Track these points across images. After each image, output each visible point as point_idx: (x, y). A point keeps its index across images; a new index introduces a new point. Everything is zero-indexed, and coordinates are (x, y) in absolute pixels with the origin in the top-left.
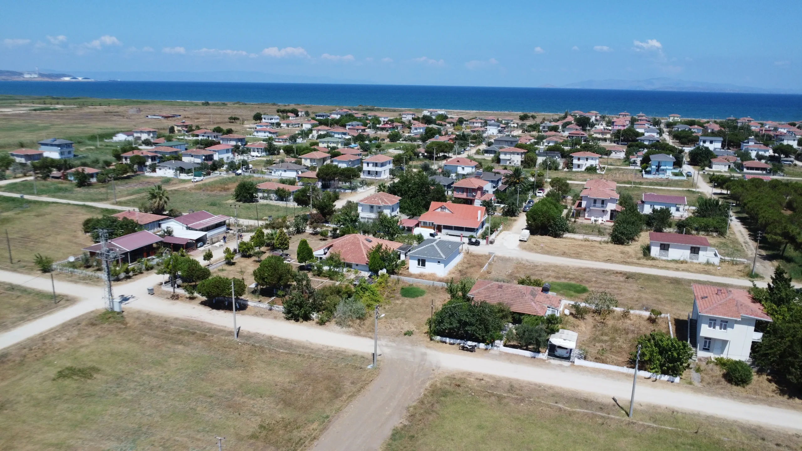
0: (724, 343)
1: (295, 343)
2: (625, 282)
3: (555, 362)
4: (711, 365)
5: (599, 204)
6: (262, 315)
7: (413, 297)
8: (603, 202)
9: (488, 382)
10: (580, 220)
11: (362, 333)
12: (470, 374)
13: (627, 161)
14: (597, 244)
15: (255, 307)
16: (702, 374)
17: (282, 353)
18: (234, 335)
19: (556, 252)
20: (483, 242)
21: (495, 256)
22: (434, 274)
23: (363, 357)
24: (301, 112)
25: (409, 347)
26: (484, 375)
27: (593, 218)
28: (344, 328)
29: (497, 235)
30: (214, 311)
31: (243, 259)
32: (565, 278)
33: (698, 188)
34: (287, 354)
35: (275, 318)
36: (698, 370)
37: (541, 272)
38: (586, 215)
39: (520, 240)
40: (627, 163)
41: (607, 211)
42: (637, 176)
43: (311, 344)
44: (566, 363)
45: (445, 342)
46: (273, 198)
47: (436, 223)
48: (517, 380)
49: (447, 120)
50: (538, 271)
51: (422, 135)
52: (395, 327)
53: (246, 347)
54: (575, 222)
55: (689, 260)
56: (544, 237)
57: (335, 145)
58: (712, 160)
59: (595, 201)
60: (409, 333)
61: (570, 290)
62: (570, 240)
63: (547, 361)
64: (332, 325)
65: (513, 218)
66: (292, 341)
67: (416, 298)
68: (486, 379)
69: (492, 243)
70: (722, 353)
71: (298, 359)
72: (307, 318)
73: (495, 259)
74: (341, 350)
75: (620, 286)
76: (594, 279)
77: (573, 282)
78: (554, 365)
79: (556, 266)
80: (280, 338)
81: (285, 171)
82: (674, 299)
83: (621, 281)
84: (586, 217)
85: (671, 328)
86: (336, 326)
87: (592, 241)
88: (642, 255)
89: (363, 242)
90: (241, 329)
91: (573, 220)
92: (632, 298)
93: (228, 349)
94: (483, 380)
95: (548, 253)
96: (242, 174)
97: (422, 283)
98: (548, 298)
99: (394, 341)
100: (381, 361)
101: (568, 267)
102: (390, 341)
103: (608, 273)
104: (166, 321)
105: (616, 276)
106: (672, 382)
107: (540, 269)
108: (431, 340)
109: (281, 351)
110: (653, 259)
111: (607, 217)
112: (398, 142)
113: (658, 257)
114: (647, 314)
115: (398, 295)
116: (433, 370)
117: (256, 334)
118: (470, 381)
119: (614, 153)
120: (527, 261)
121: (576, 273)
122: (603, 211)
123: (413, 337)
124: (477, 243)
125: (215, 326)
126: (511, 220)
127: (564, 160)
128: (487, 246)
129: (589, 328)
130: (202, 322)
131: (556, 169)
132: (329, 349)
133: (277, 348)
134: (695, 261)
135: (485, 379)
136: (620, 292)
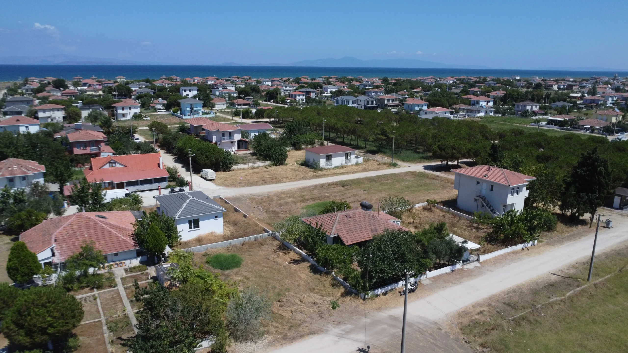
5: (227, 137)
8: (230, 134)
9: (488, 311)
12: (466, 313)
14: (264, 169)
19: (257, 182)
20: (186, 189)
22: (212, 233)
25: (367, 320)
37: (283, 201)
39: (209, 180)
41: (235, 141)
44: (475, 264)
47: (115, 182)
48: (495, 296)
50: (277, 200)
55: (346, 164)
58: (212, 102)
59: (223, 134)
60: (336, 305)
63: (467, 269)
83: (345, 190)
87: (258, 167)
94: (481, 312)
95: (251, 184)
103: (325, 187)
105: (334, 187)
106: (534, 246)
108: (364, 299)
111: (236, 147)
113: (325, 167)
115: (217, 271)
116: (439, 329)
120: (253, 195)
121: (305, 193)
122: (232, 142)
123: (344, 306)
127: (107, 111)
134: (349, 164)
136: (363, 198)
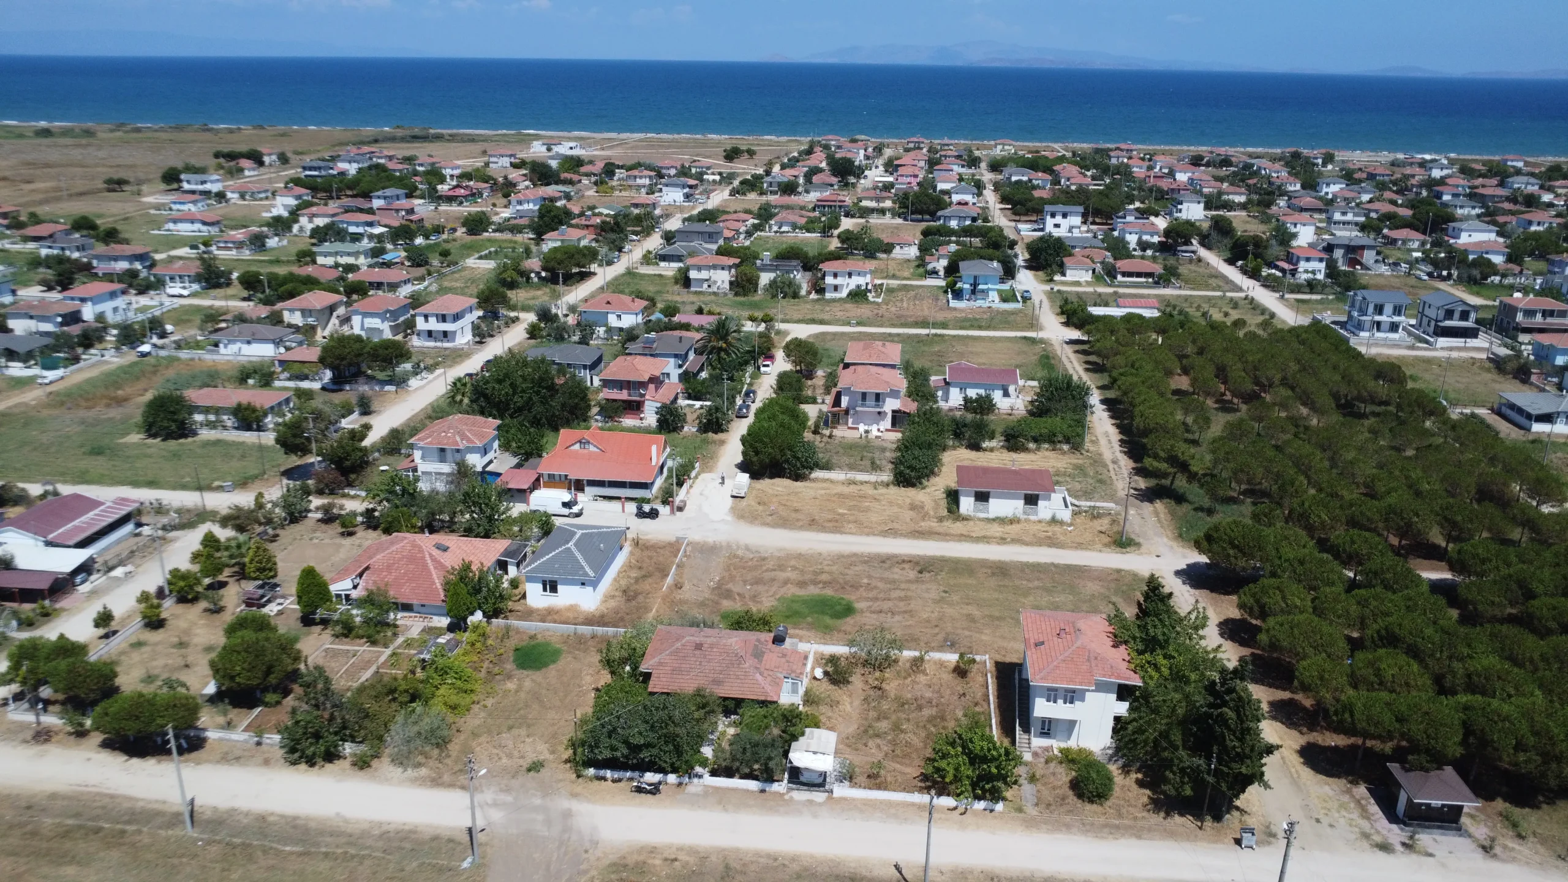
0: (1071, 724)
1: (313, 825)
2: (917, 581)
3: (801, 795)
4: (1052, 765)
5: (870, 401)
6: (238, 759)
7: (539, 668)
8: (878, 397)
9: (687, 863)
10: (840, 432)
11: (446, 778)
12: (653, 850)
13: (921, 266)
14: (870, 491)
15: (221, 740)
16: (1039, 786)
17: (292, 853)
18: (183, 822)
19: (798, 520)
20: (664, 510)
21: (688, 545)
22: (576, 605)
23: (451, 840)
24: (270, 155)
25: (538, 801)
26: (678, 849)
27: (862, 428)
28: (410, 771)
29: (691, 487)
30: (135, 761)
31: (181, 608)
32: (815, 583)
33: (1041, 329)
34: (300, 854)
35: (267, 762)
36: (1032, 779)
37: (773, 574)
38: (850, 421)
39: (733, 497)
40: (921, 270)
41: (885, 413)
42: (939, 303)
43: (346, 821)
44: (819, 796)
45: (604, 779)
46: (229, 424)
47: (573, 477)
48: (737, 850)
49: (583, 169)
50: (767, 571)
51: (532, 219)
52: (510, 756)
53: (214, 849)
54: (830, 437)
55: (1023, 517)
56: (777, 481)
57: (350, 260)
58: (1065, 260)
59: (864, 396)
60: (535, 767)
61: (823, 613)
62: (824, 485)
63: (786, 797)
64: (384, 766)
65: (721, 436)
66: (308, 819)
67: (544, 670)
68: (682, 857)
69: (680, 509)
70: (1069, 737)
71: (324, 866)
72: (331, 756)
73: (689, 549)
74: (407, 828)
75: (909, 594)
76: (865, 581)
77: (829, 592)
78: (799, 802)
79: (799, 556)
80: (282, 816)
81: (249, 342)
82: (997, 614)
83: (910, 581)
84: (850, 425)
85: (990, 688)
86: (391, 768)
87: (862, 483)
88: (945, 513)
89: (431, 555)
90: (197, 803)
91: (827, 432)
92: (928, 621)
93: (176, 861)
94: (676, 860)
95: (783, 523)
96: (154, 353)
97: (553, 631)
98: (784, 656)
99: (507, 790)
100: (486, 844)
101: (820, 554)
102: (501, 790)
103: (888, 562)
104: (29, 808)
105: (903, 569)
106: (992, 811)
107: (770, 565)
108: (579, 776)
109: (288, 848)
110: (966, 519)
111: (887, 423)
112: (486, 234)
113: (972, 514)
114: (952, 658)
115: (509, 666)
116: (586, 851)
117: (232, 812)
118: (654, 866)
119: (898, 247)
120: (747, 548)
121: (834, 568)
122: (879, 413)
123: (544, 772)
124: (653, 514)
125: (141, 804)
126: (714, 442)
127: (808, 274)
128: (672, 517)
129: (857, 703)
130: (112, 797)
131: (796, 295)
132: (385, 828)
133: (279, 842)
134: (1033, 518)
135: (679, 857)
136: (909, 608)
